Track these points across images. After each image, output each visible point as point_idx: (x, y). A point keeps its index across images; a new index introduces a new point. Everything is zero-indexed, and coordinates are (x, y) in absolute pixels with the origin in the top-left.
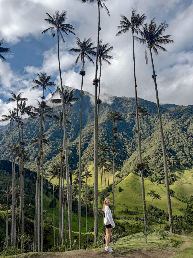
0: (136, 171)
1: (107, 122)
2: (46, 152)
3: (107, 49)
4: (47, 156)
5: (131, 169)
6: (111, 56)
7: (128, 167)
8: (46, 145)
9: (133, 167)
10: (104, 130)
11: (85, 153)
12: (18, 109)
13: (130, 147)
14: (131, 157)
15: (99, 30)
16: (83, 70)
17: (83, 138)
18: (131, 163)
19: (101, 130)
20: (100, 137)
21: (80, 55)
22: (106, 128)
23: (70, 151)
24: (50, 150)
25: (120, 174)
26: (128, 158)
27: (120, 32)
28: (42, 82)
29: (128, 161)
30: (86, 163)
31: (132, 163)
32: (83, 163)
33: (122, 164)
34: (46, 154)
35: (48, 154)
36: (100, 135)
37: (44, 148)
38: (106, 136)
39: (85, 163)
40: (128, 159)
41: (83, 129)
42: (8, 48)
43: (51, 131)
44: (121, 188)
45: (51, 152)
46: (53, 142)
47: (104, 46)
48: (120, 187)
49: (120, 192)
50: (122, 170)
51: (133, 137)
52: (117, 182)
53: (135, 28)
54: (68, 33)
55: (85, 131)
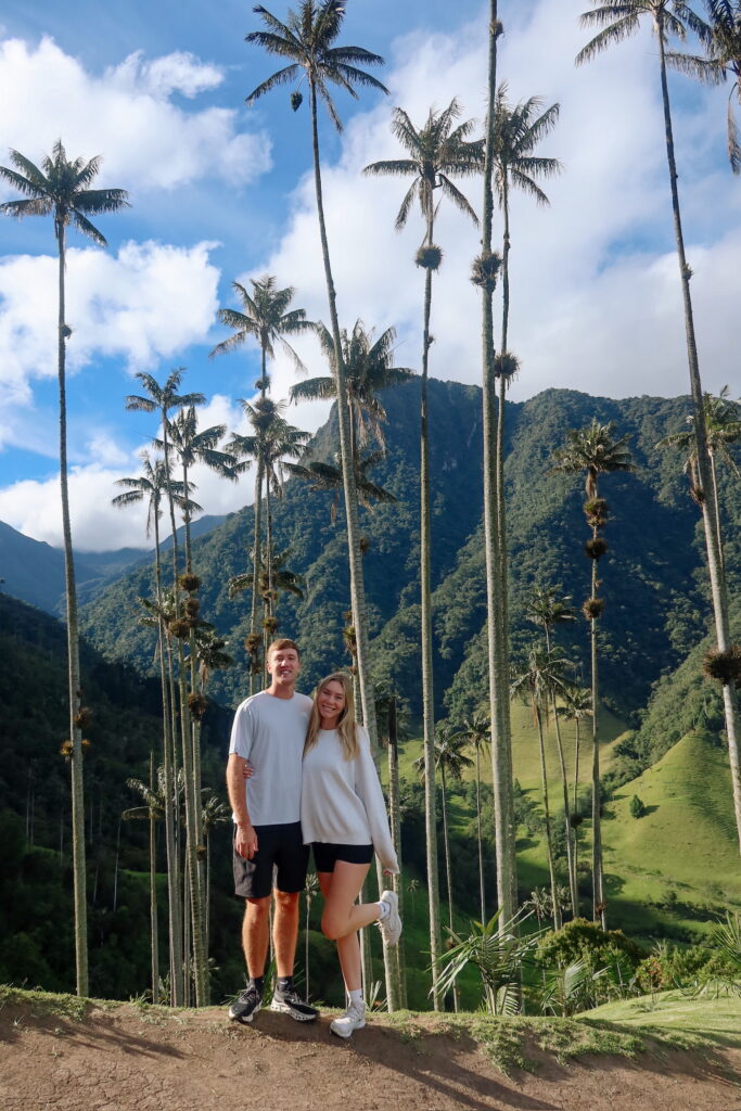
0: (709, 728)
1: (569, 512)
2: (314, 647)
3: (530, 123)
4: (317, 663)
5: (687, 720)
6: (552, 161)
7: (672, 711)
8: (311, 619)
9: (694, 710)
10: (559, 547)
11: (473, 649)
12: (170, 440)
13: (679, 620)
14: (683, 666)
15: (495, 37)
16: (431, 242)
17: (463, 588)
18: (684, 694)
19: (544, 550)
20: (539, 579)
21: (414, 184)
22: (566, 541)
23: (410, 642)
24: (330, 637)
25: (636, 742)
26: (672, 670)
27: (598, 41)
28: (258, 319)
29: (670, 682)
30: (482, 692)
31: (693, 694)
32: (468, 693)
33: (643, 697)
34: (314, 656)
35: (320, 654)
36: (539, 570)
37: (304, 632)
38: (567, 575)
39: (475, 695)
40: (673, 676)
41: (464, 548)
42: (119, 191)
43: (329, 562)
44: (641, 803)
45: (332, 648)
46: (339, 607)
47: (520, 113)
48: (636, 796)
49: (638, 817)
50: (646, 725)
51: (693, 575)
52: (622, 775)
53: (668, 13)
54: (356, 85)
55: (470, 556)
